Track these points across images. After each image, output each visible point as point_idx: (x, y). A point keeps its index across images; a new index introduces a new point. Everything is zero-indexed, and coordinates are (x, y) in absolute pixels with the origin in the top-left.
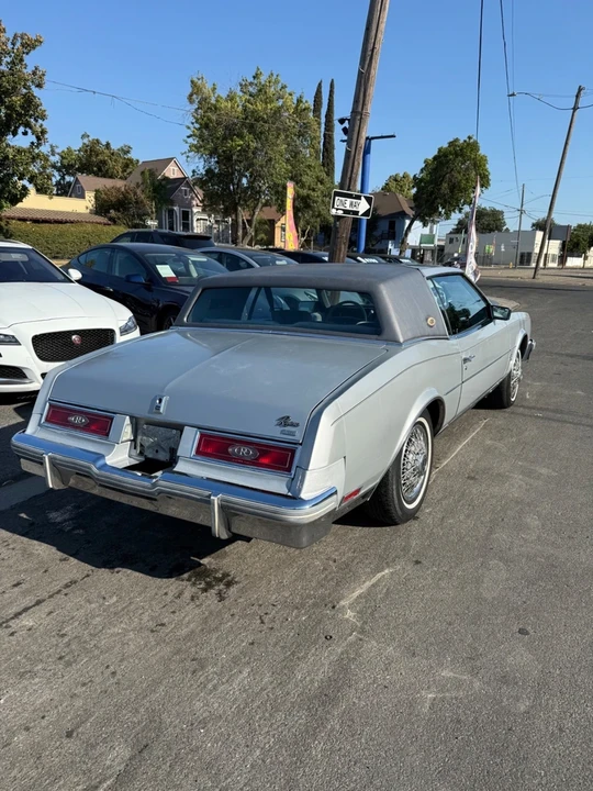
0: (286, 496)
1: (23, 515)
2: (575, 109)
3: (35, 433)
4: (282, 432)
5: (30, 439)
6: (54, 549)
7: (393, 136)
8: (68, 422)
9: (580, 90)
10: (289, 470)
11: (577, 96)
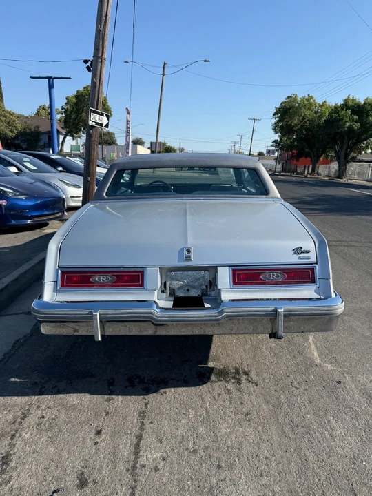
0: (318, 299)
1: (13, 379)
2: (163, 75)
3: (52, 298)
4: (300, 258)
5: (47, 305)
6: (88, 396)
7: (70, 78)
8: (91, 282)
9: (165, 64)
10: (313, 281)
11: (164, 68)
